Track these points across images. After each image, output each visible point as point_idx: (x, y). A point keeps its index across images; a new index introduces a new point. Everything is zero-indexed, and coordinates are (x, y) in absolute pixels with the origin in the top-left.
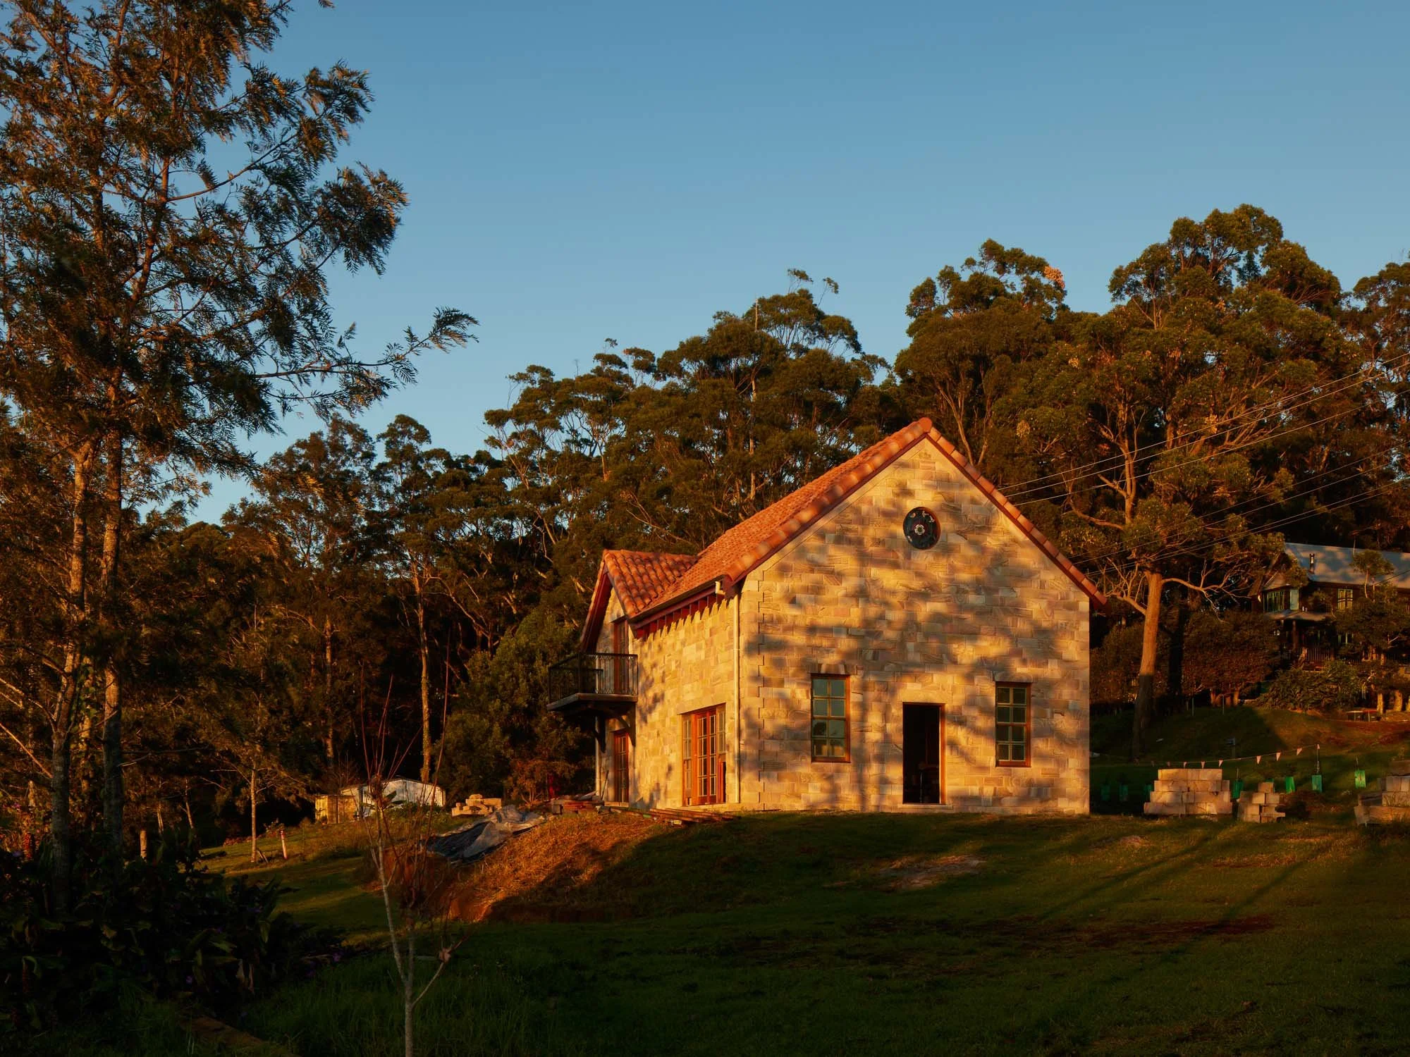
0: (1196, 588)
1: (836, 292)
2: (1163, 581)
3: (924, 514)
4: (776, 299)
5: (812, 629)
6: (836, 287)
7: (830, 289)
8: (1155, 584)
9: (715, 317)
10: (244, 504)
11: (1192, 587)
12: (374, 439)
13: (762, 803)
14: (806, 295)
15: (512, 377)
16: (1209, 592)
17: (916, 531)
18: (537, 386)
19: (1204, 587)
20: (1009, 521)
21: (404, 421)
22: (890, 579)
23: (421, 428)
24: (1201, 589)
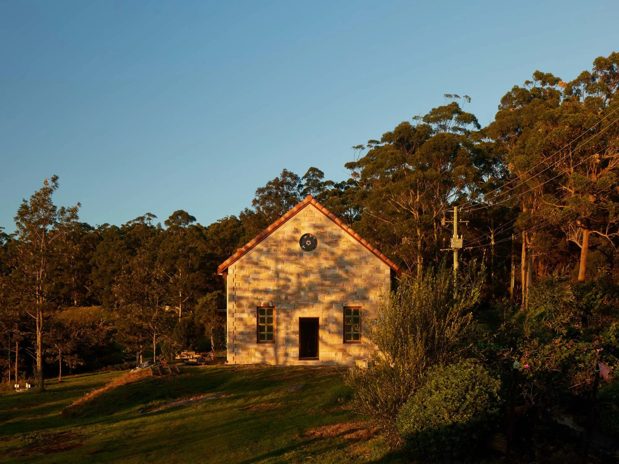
0: (604, 235)
1: (469, 102)
2: (590, 232)
3: (311, 236)
4: (441, 108)
5: (255, 291)
6: (470, 99)
7: (467, 100)
8: (586, 234)
9: (413, 118)
10: (247, 210)
11: (602, 235)
12: (301, 178)
13: (234, 361)
14: (455, 105)
15: (354, 147)
16: (610, 237)
17: (307, 243)
18: (374, 149)
19: (607, 235)
20: (350, 236)
21: (313, 170)
22: (291, 268)
23: (320, 172)
24: (606, 236)
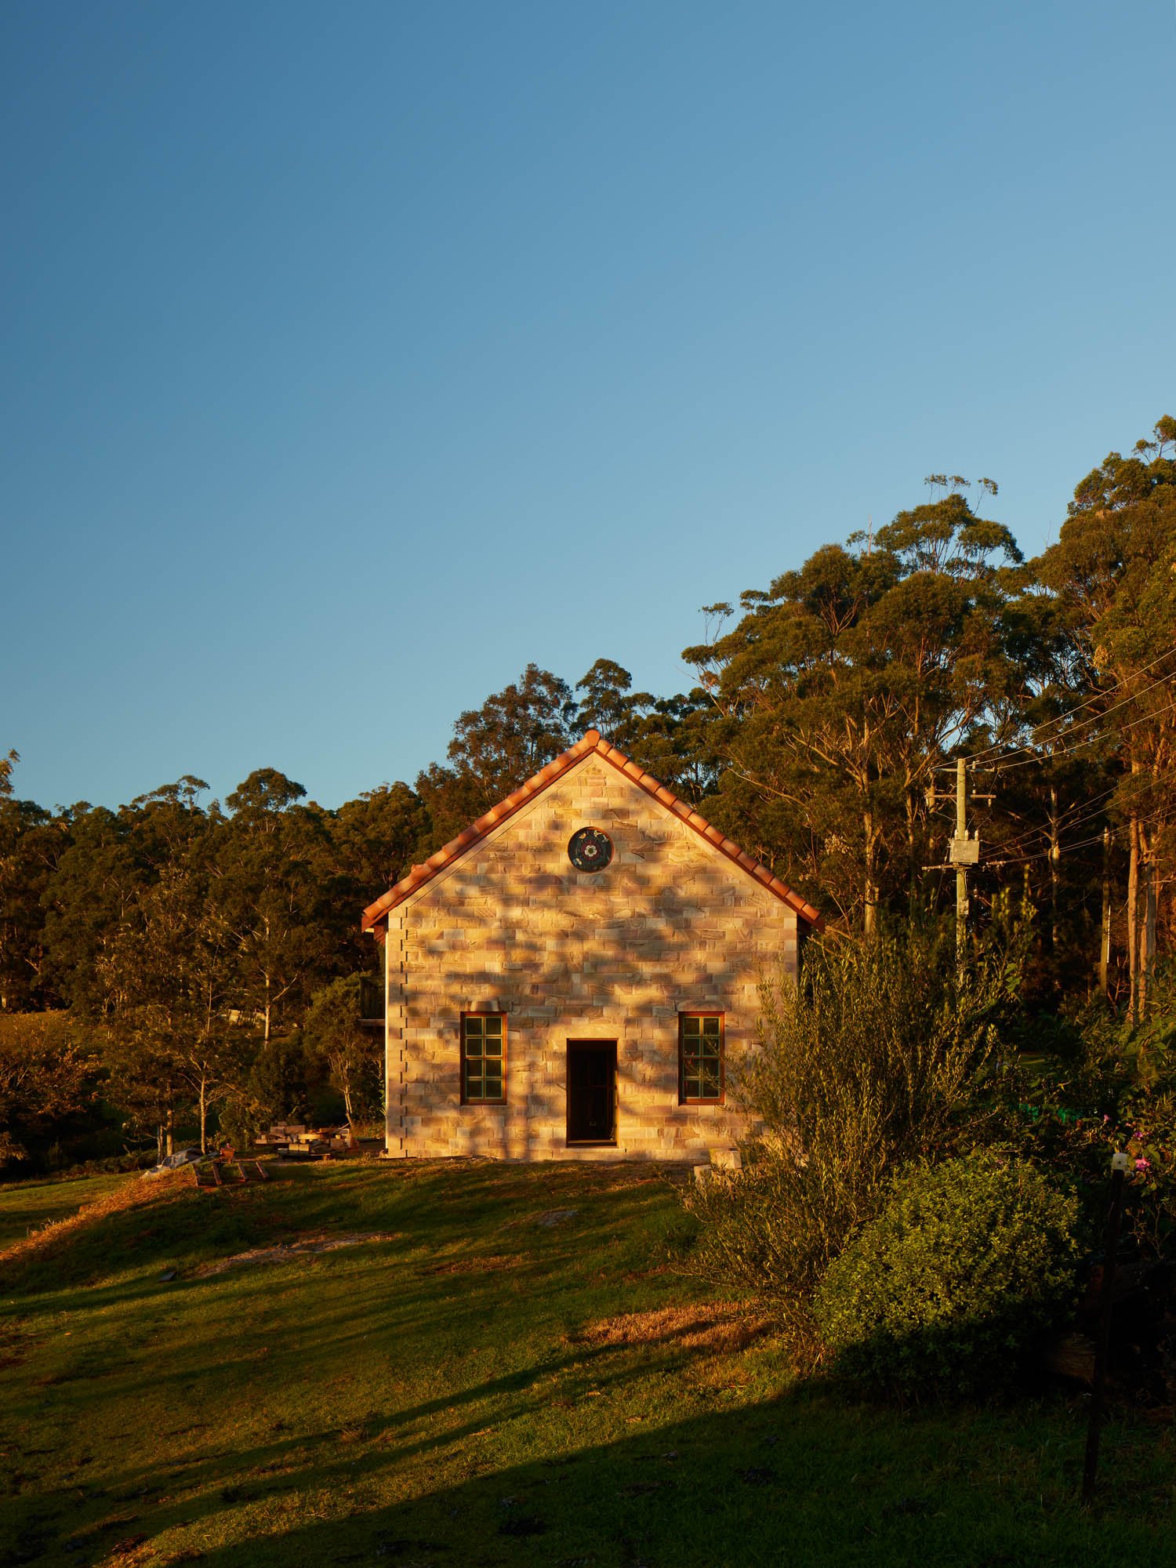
1: (995, 493)
3: (596, 834)
6: (995, 488)
7: (989, 490)
10: (434, 768)
12: (572, 688)
13: (404, 1150)
14: (958, 501)
15: (706, 609)
17: (586, 852)
18: (755, 612)
20: (695, 834)
21: (605, 665)
23: (622, 671)
